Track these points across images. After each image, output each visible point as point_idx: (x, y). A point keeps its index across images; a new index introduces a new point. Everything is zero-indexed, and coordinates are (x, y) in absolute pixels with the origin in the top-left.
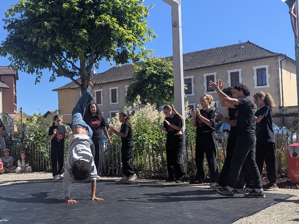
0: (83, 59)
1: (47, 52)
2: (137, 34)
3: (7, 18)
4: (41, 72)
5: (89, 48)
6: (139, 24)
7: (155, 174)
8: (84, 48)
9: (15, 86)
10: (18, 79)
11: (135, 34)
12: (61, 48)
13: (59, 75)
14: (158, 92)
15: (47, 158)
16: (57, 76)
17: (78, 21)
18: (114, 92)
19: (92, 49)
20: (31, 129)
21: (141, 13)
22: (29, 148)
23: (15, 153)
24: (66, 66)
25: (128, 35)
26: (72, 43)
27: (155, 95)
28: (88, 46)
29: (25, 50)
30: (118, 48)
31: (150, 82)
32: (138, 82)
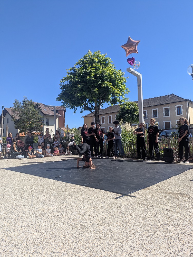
0: (96, 102)
1: (79, 99)
3: (61, 84)
4: (76, 109)
5: (99, 97)
6: (122, 86)
7: (130, 156)
8: (96, 97)
9: (64, 115)
10: (66, 112)
11: (120, 91)
12: (86, 97)
13: (85, 110)
14: (131, 118)
17: (94, 84)
18: (110, 118)
21: (123, 81)
23: (65, 147)
25: (117, 91)
26: (91, 95)
27: (129, 119)
29: (69, 98)
30: (112, 97)
31: (127, 113)
32: (121, 113)
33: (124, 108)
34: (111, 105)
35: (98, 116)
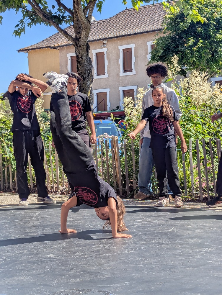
7: (208, 194)
31: (191, 34)
32: (172, 35)
35: (85, 47)
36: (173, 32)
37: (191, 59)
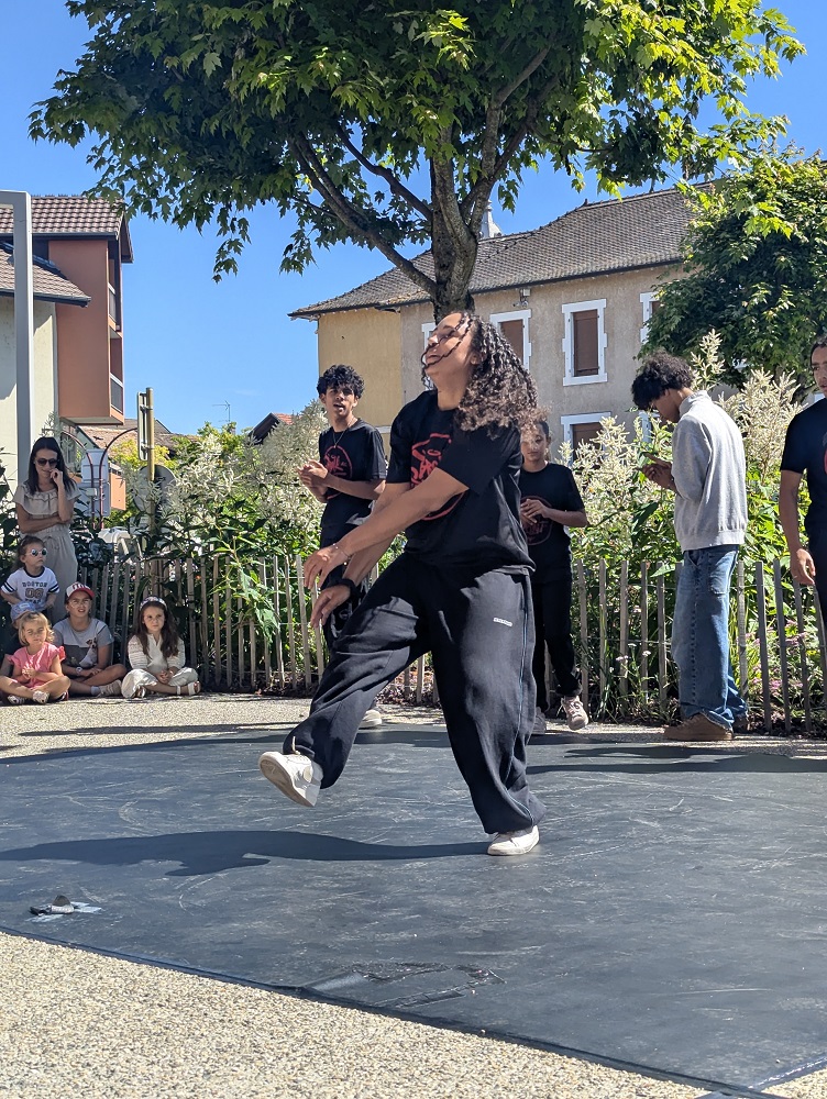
0: (444, 156)
1: (273, 122)
2: (705, 37)
4: (243, 223)
5: (476, 103)
7: (788, 712)
8: (447, 101)
9: (113, 291)
10: (128, 258)
11: (697, 39)
12: (337, 100)
13: (327, 237)
15: (270, 629)
16: (319, 241)
19: (486, 107)
20: (198, 492)
22: (186, 581)
23: (120, 609)
24: (362, 191)
25: (667, 43)
26: (395, 81)
28: (471, 96)
29: (169, 112)
30: (613, 106)
31: (760, 274)
32: (705, 276)
33: (735, 225)
34: (602, 185)
36: (710, 268)
37: (758, 342)
